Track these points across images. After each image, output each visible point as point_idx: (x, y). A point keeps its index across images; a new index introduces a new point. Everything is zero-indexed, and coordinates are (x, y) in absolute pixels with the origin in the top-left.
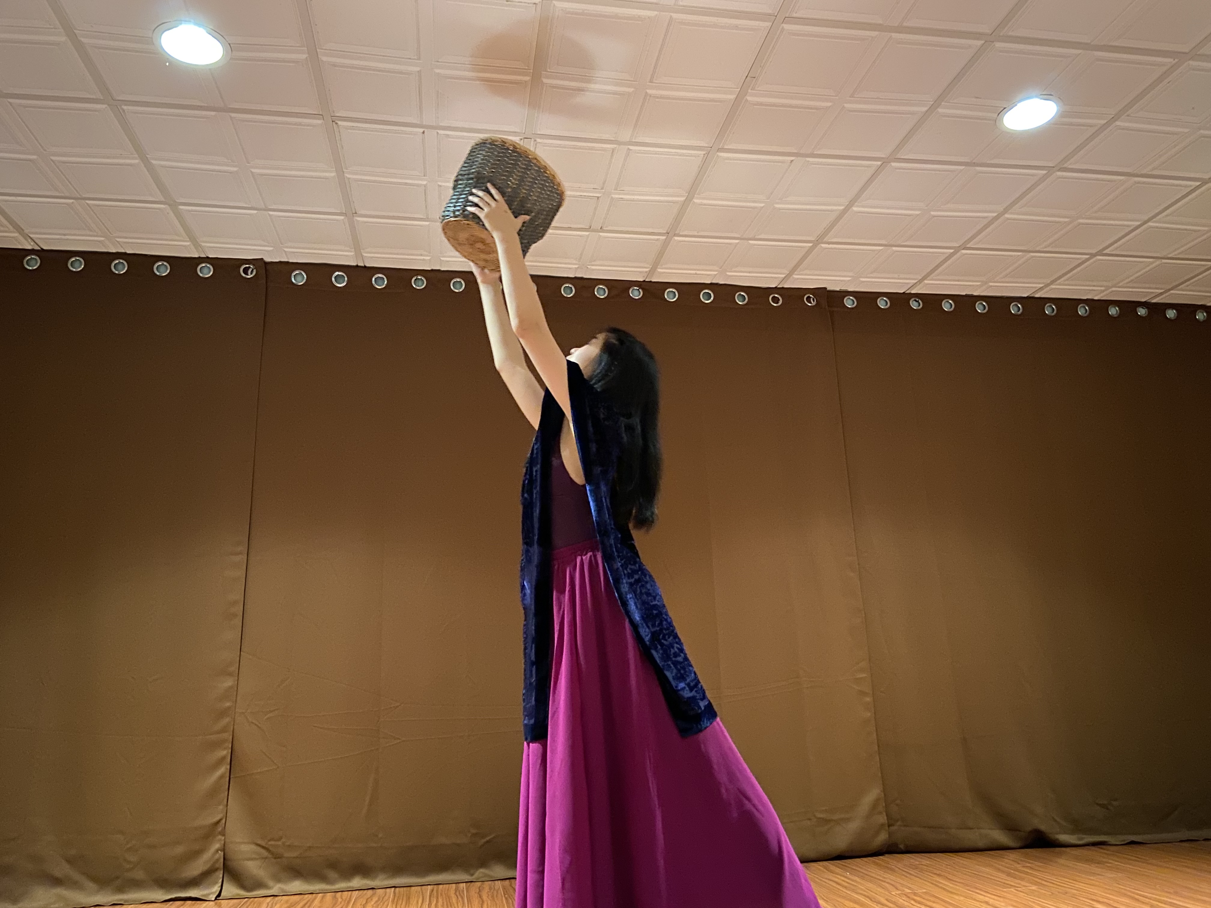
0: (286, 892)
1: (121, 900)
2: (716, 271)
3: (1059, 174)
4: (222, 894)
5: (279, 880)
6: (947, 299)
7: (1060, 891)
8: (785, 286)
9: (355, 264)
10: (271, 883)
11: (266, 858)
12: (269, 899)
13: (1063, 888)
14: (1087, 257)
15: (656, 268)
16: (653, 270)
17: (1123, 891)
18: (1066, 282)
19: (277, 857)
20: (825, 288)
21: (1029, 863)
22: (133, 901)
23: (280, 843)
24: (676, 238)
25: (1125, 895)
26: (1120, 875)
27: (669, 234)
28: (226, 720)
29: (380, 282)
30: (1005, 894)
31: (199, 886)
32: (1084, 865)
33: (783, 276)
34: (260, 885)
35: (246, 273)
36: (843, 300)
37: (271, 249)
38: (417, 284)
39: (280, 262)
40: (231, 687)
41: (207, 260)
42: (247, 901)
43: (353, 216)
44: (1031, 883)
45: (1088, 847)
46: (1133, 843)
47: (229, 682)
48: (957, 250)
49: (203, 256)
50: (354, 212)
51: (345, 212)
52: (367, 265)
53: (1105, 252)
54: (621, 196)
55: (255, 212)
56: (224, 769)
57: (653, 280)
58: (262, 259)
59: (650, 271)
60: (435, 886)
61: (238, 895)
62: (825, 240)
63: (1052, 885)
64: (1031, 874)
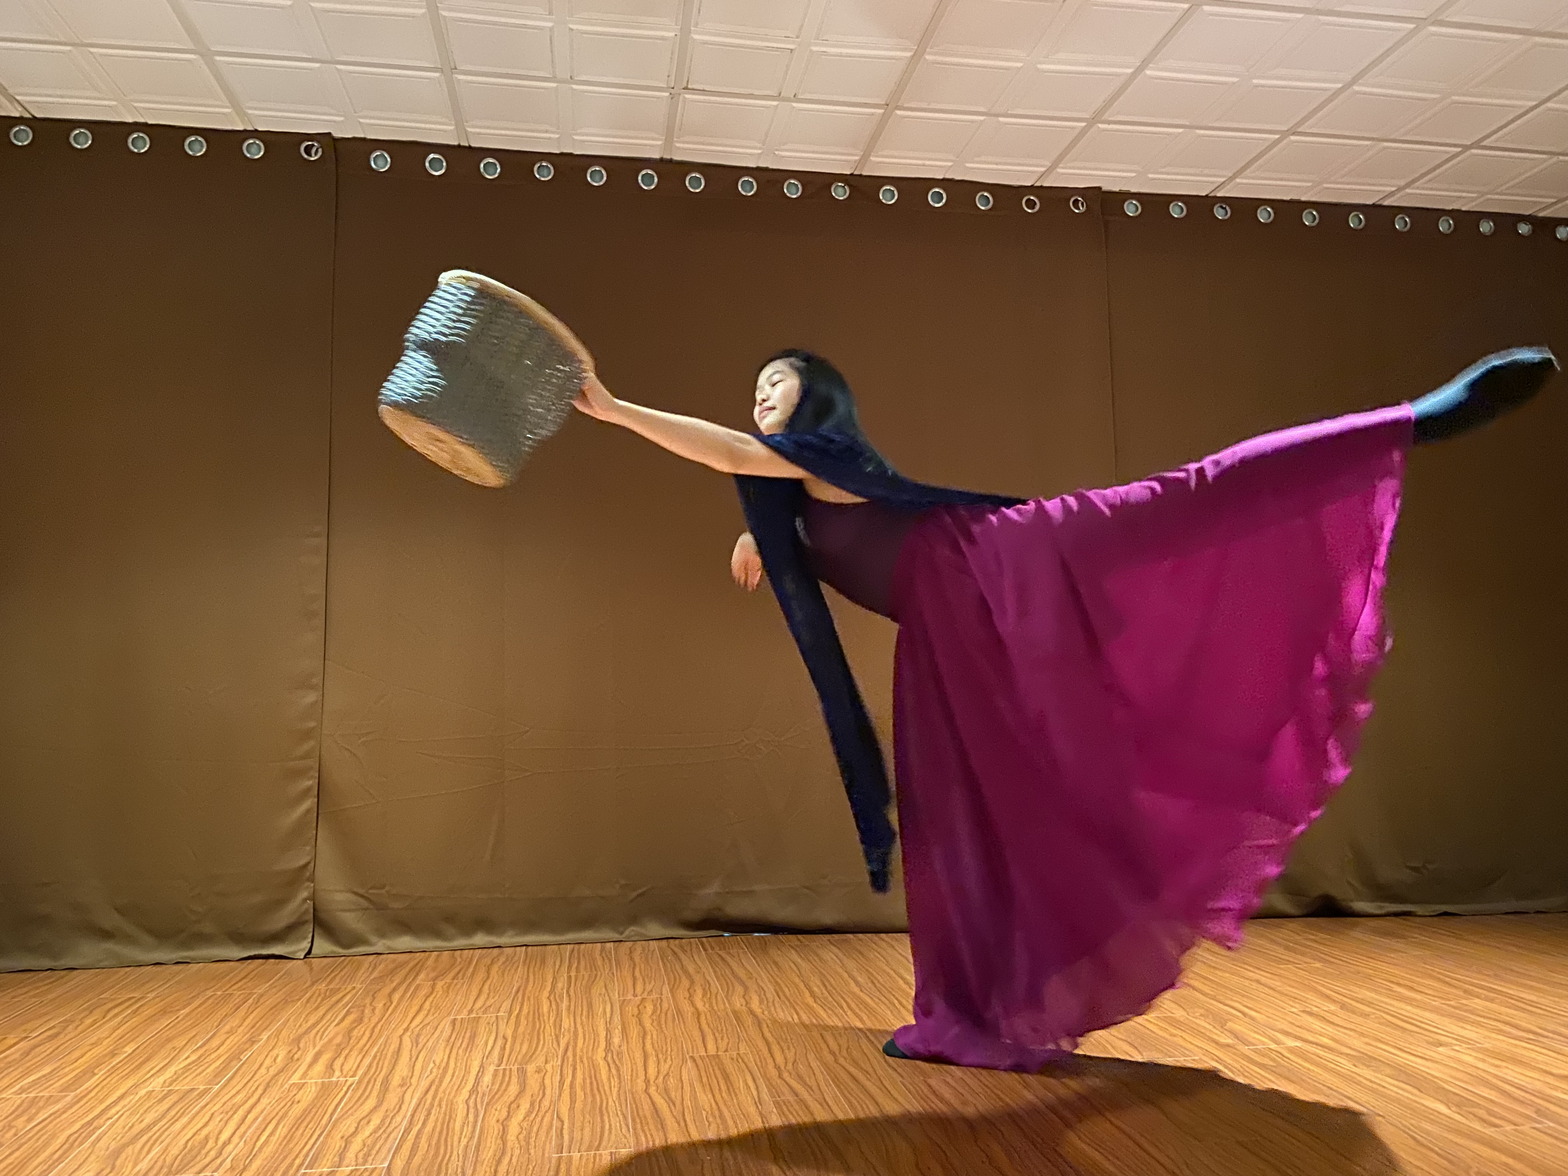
0: (392, 950)
1: (187, 957)
2: (951, 161)
3: (1433, 29)
4: (313, 951)
5: (382, 935)
6: (1264, 205)
7: (1352, 970)
8: (1045, 185)
9: (456, 143)
10: (374, 939)
11: (366, 909)
12: (372, 957)
13: (1355, 967)
14: (1459, 149)
15: (870, 155)
16: (865, 158)
17: (1430, 972)
18: (1429, 185)
19: (380, 908)
20: (1100, 188)
21: (1313, 935)
22: (202, 959)
23: (383, 891)
24: (898, 112)
25: (1432, 977)
26: (1428, 952)
27: (890, 106)
28: (312, 743)
29: (491, 170)
30: (1282, 972)
31: (285, 943)
32: (1382, 939)
33: (1043, 169)
34: (360, 940)
35: (309, 154)
36: (1123, 207)
37: (342, 119)
38: (541, 173)
39: (354, 139)
40: (313, 704)
41: (255, 134)
42: (343, 961)
43: (452, 73)
44: (1314, 959)
45: (1388, 918)
46: (1446, 914)
47: (311, 697)
48: (1284, 134)
49: (250, 128)
50: (453, 67)
51: (440, 67)
52: (473, 145)
53: (1484, 143)
54: (824, 49)
55: (317, 65)
56: (309, 803)
57: (864, 174)
58: (330, 134)
59: (860, 160)
60: (577, 946)
61: (333, 952)
62: (1103, 118)
63: (1341, 962)
64: (1316, 949)
